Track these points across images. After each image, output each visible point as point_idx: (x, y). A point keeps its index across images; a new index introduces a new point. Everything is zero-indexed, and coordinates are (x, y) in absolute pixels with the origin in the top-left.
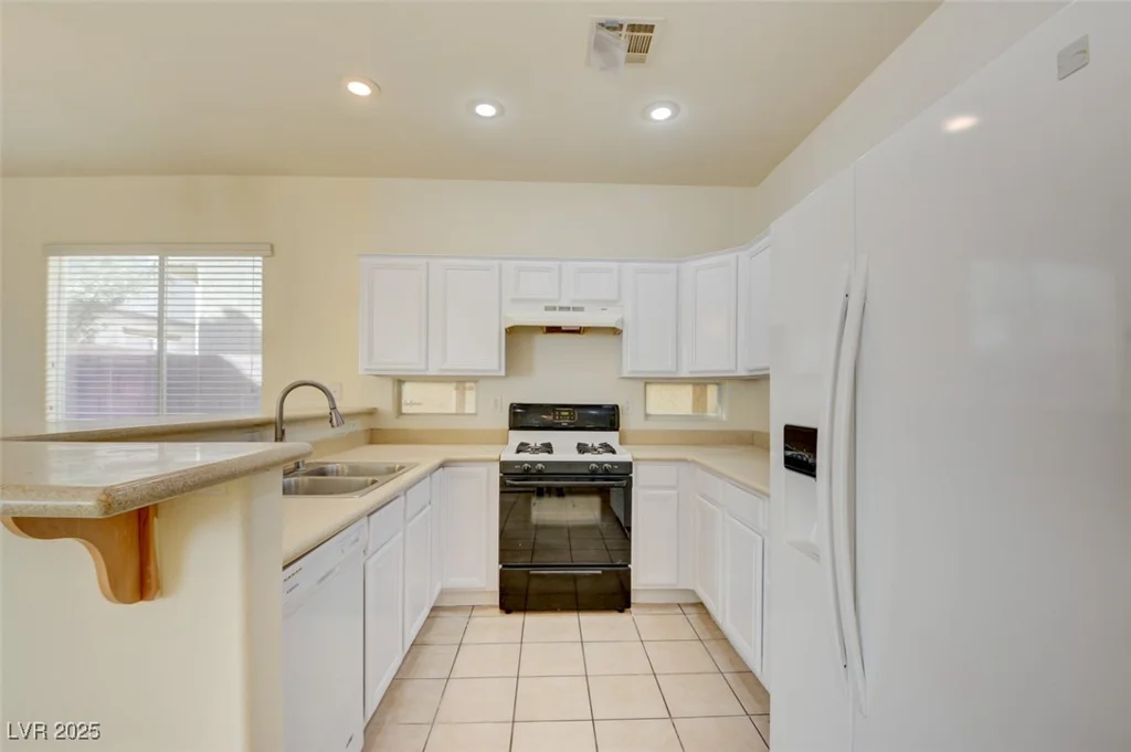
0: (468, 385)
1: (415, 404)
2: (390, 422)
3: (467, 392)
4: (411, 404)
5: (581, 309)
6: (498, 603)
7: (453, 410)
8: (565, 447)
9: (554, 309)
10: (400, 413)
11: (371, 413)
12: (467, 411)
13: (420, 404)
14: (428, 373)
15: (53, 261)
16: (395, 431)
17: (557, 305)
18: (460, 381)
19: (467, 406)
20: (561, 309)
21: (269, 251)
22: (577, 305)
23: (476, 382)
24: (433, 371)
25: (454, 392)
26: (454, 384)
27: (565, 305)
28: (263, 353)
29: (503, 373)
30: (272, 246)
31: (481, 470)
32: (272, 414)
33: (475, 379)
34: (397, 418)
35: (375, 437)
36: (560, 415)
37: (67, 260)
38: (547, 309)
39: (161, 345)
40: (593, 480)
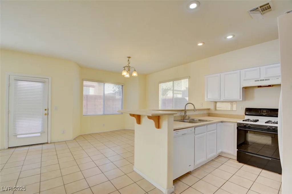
0: (234, 103)
1: (220, 108)
2: (214, 112)
3: (234, 105)
4: (219, 108)
5: (269, 80)
6: (236, 159)
7: (230, 110)
8: (262, 121)
9: (258, 81)
10: (216, 110)
11: (209, 109)
12: (234, 110)
13: (221, 108)
14: (221, 100)
15: (160, 84)
16: (215, 114)
17: (259, 79)
18: (232, 102)
19: (233, 108)
20: (261, 80)
21: (189, 77)
22: (266, 79)
23: (236, 102)
24: (222, 100)
25: (230, 105)
26: (230, 103)
27: (262, 79)
28: (188, 97)
29: (241, 100)
30: (190, 77)
31: (233, 124)
32: (184, 109)
33: (236, 101)
34: (215, 111)
35: (209, 115)
36: (263, 112)
37: (162, 84)
38: (256, 81)
39: (173, 95)
40: (268, 131)
